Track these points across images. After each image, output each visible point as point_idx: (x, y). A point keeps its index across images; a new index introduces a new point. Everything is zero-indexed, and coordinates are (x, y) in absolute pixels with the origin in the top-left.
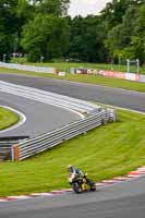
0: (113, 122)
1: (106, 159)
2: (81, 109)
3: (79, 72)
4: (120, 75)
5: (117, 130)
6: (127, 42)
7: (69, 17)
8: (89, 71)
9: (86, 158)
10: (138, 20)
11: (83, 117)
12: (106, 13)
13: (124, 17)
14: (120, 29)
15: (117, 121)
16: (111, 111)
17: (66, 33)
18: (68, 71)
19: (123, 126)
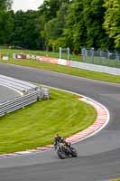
0: (47, 99)
1: (40, 130)
2: (20, 87)
3: (19, 57)
4: (53, 61)
5: (50, 106)
6: (60, 33)
7: (12, 11)
8: (28, 56)
9: (24, 129)
10: (69, 15)
11: (22, 94)
12: (43, 9)
13: (58, 12)
14: (55, 22)
15: (50, 99)
16: (46, 90)
17: (10, 24)
18: (10, 56)
19: (54, 103)
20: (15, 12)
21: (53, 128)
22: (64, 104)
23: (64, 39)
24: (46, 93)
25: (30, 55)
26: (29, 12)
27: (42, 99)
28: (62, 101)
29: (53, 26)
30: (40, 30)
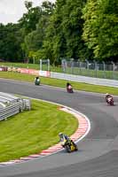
0: (28, 110)
2: (3, 99)
4: (34, 72)
6: (40, 45)
8: (9, 69)
9: (6, 140)
10: (49, 27)
11: (4, 106)
12: (23, 22)
13: (37, 25)
14: (35, 34)
15: (32, 109)
16: (27, 101)
19: (36, 113)
21: (36, 138)
22: (45, 114)
23: (44, 50)
24: (28, 104)
25: (12, 68)
26: (9, 25)
27: (23, 110)
28: (44, 111)
29: (33, 38)
30: (20, 43)
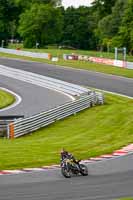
0: (100, 104)
1: (95, 138)
2: (71, 91)
3: (70, 58)
4: (108, 62)
5: (105, 111)
6: (115, 32)
7: (62, 8)
8: (80, 57)
10: (126, 11)
11: (74, 99)
12: (96, 6)
13: (113, 8)
14: (110, 19)
15: (105, 104)
16: (100, 94)
17: (60, 22)
18: (60, 57)
19: (110, 108)
20: (65, 8)
21: (108, 136)
22: (120, 109)
23: (120, 37)
24: (100, 98)
25: (83, 56)
26: (81, 8)
27: (95, 104)
28: (120, 106)
29: (108, 24)
30: (93, 28)
